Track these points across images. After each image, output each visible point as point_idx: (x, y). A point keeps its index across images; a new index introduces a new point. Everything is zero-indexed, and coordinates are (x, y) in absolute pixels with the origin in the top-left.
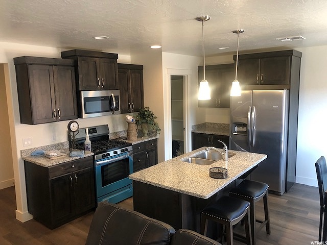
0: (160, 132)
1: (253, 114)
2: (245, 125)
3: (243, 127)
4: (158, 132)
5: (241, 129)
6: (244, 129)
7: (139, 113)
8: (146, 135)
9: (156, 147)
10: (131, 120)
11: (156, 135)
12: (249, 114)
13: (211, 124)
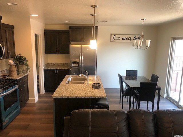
0: (30, 70)
1: (82, 57)
2: (78, 63)
3: (77, 64)
4: (28, 70)
5: (75, 65)
6: (77, 65)
7: (13, 58)
8: (21, 73)
9: (28, 80)
10: (13, 63)
11: (27, 72)
12: (80, 57)
13: (52, 63)
